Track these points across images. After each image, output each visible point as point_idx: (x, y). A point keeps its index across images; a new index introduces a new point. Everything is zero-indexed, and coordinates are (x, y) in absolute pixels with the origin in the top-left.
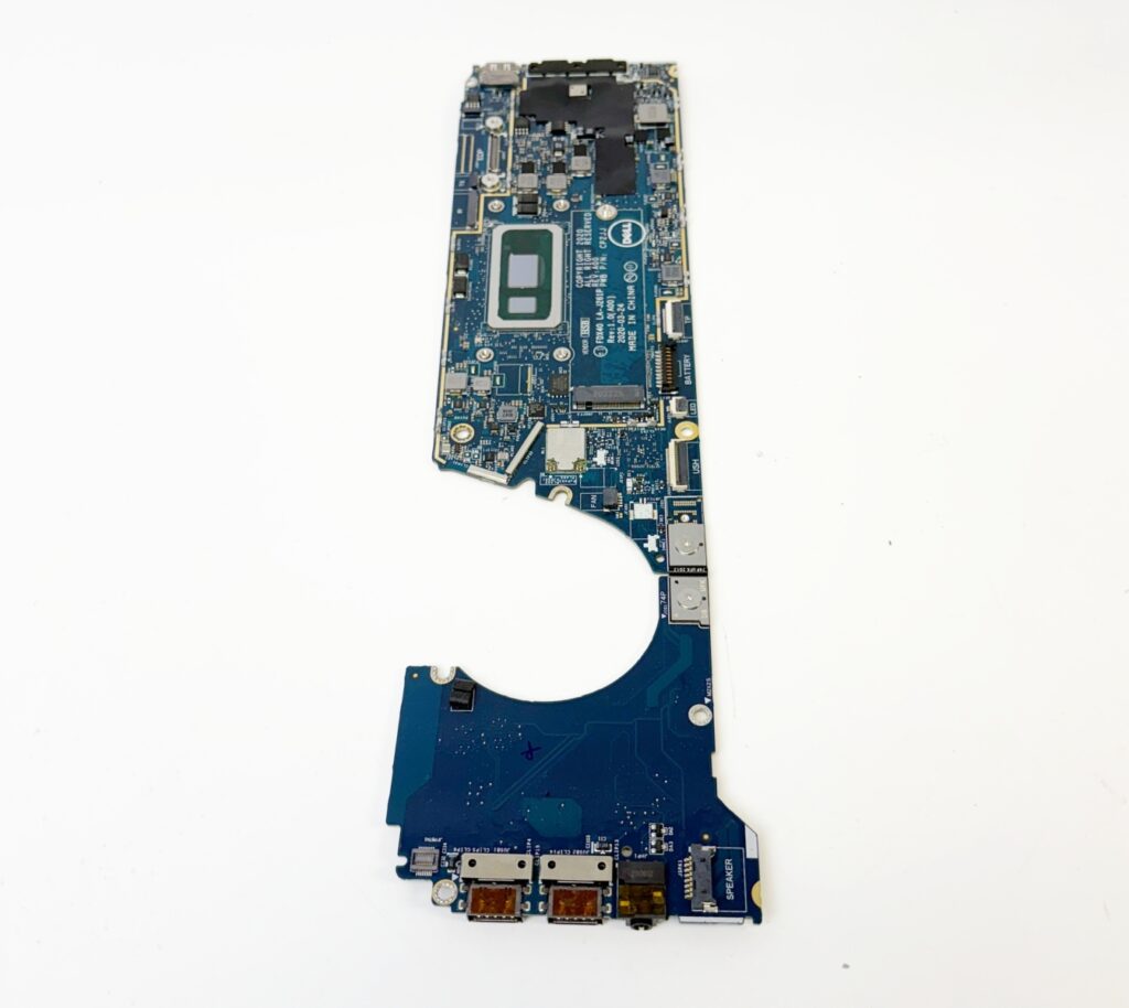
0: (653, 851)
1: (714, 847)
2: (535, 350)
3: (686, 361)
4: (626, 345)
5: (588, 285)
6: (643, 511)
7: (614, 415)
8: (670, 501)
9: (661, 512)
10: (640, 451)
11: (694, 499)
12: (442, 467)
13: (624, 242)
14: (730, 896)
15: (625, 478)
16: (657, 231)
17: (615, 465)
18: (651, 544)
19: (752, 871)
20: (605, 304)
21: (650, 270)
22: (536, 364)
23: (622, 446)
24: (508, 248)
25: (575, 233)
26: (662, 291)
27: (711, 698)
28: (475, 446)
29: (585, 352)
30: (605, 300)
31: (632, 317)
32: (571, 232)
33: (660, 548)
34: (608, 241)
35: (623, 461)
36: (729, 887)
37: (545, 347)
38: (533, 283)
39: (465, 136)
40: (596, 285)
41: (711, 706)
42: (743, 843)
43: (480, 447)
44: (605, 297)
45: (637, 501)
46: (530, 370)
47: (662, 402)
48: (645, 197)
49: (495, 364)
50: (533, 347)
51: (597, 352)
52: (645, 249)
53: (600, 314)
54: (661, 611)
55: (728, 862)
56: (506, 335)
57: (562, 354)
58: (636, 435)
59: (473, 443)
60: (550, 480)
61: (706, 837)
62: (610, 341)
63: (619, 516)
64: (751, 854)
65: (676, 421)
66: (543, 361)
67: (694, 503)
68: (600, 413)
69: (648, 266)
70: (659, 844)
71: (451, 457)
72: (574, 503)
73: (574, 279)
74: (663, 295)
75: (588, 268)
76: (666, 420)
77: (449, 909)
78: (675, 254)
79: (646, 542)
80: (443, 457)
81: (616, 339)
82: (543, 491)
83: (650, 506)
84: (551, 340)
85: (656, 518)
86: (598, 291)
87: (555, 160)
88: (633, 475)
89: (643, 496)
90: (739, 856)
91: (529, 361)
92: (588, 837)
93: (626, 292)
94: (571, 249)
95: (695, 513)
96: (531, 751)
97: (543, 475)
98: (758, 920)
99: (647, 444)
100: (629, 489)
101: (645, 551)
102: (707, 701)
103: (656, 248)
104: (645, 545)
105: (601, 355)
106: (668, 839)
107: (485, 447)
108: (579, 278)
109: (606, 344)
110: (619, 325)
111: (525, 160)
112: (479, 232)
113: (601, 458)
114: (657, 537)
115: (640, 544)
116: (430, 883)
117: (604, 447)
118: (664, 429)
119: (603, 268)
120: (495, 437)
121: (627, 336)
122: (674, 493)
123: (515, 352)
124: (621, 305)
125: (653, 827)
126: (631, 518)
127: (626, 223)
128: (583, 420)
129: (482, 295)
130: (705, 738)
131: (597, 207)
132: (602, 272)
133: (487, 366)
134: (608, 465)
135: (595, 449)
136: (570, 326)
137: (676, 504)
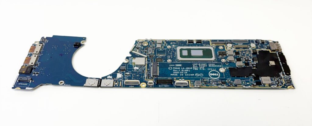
0: (34, 72)
1: (30, 82)
2: (171, 56)
3: (167, 86)
4: (173, 73)
5: (194, 66)
6: (119, 76)
7: (149, 71)
8: (122, 81)
9: (118, 79)
10: (138, 76)
11: (121, 85)
12: (136, 41)
13: (211, 74)
14: (19, 84)
15: (130, 73)
16: (216, 81)
17: (133, 71)
18: (109, 77)
19: (23, 88)
20: (187, 69)
21: (200, 79)
22: (167, 56)
23: (139, 72)
24: (205, 50)
25: (213, 63)
26: (193, 82)
27: (65, 85)
28: (141, 46)
29: (170, 65)
30: (188, 69)
31: (182, 75)
32: (214, 63)
33: (108, 79)
34: (211, 70)
35: (135, 72)
36: (21, 84)
37: (172, 57)
38: (192, 55)
39: (248, 41)
40: (194, 67)
41: (63, 85)
42: (29, 87)
43: (141, 47)
44: (190, 69)
45: (122, 74)
46: (165, 55)
47: (153, 80)
48: (230, 79)
49: (166, 49)
50: (172, 56)
51: (170, 68)
52: (208, 78)
53: (183, 68)
54: (90, 78)
55: (27, 84)
56: (175, 51)
57: (169, 61)
58: (143, 75)
59: (142, 45)
60: (130, 59)
61: (33, 81)
62: (174, 70)
63: (119, 71)
64: (27, 88)
65: (147, 83)
66: (167, 57)
67: (120, 85)
68: (150, 68)
69: (202, 79)
70: (35, 73)
71: (139, 42)
72: (123, 63)
73: (196, 63)
74: (191, 82)
75: (200, 66)
76: (147, 81)
77: (34, 43)
78: (207, 85)
79: (110, 76)
80: (139, 41)
81: (175, 71)
82: (127, 58)
83: (121, 77)
84: (174, 58)
85: (117, 78)
86: (192, 68)
87: (242, 59)
88: (130, 74)
89: (124, 76)
90: (27, 86)
91: (167, 55)
92: (40, 63)
93: (192, 74)
94: (207, 63)
95: (117, 85)
96: (61, 55)
97: (132, 58)
98: (13, 88)
99: (139, 77)
100: (126, 73)
101: (108, 76)
102: (65, 84)
103: (209, 80)
104: (109, 76)
105: (169, 68)
106: (35, 75)
107: (141, 48)
108: (196, 64)
109: (173, 69)
110: (180, 72)
111: (240, 53)
112: (211, 45)
113: (136, 68)
114: (111, 78)
115: (110, 75)
116: (39, 41)
117: (139, 69)
118: (144, 80)
119: (200, 69)
120: (143, 49)
121: (176, 74)
122: (124, 82)
123: (170, 52)
124: (187, 73)
125: (39, 73)
126: (117, 73)
127: (218, 74)
128: (148, 65)
129: (188, 45)
130: (56, 83)
131: (224, 68)
132: (199, 69)
133: (165, 47)
134: (134, 69)
135: (139, 67)
136: (179, 62)
137: (121, 82)
